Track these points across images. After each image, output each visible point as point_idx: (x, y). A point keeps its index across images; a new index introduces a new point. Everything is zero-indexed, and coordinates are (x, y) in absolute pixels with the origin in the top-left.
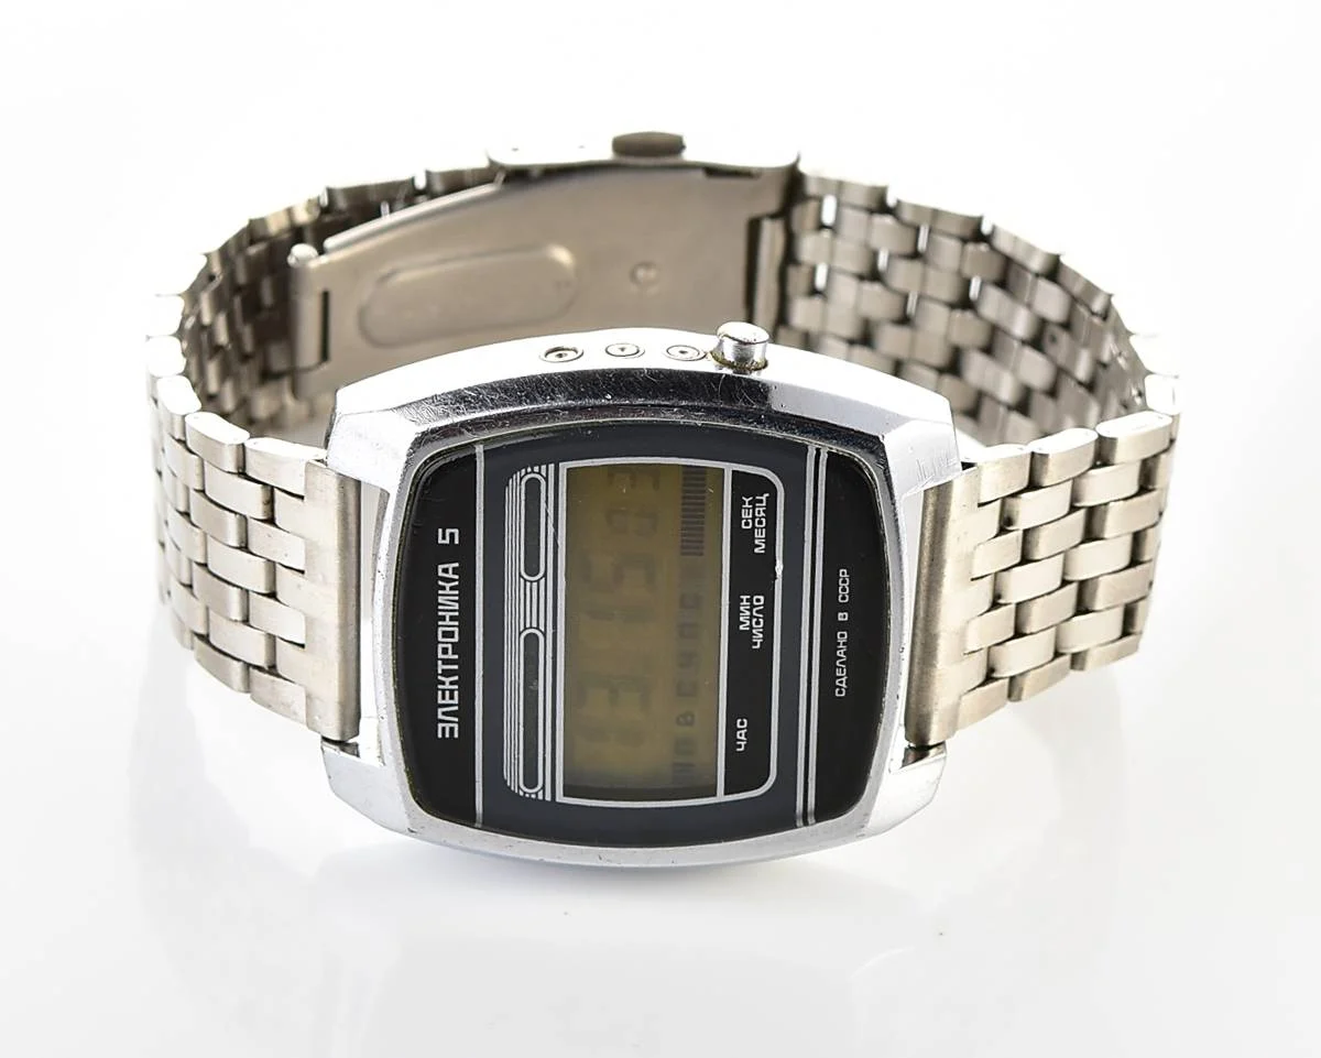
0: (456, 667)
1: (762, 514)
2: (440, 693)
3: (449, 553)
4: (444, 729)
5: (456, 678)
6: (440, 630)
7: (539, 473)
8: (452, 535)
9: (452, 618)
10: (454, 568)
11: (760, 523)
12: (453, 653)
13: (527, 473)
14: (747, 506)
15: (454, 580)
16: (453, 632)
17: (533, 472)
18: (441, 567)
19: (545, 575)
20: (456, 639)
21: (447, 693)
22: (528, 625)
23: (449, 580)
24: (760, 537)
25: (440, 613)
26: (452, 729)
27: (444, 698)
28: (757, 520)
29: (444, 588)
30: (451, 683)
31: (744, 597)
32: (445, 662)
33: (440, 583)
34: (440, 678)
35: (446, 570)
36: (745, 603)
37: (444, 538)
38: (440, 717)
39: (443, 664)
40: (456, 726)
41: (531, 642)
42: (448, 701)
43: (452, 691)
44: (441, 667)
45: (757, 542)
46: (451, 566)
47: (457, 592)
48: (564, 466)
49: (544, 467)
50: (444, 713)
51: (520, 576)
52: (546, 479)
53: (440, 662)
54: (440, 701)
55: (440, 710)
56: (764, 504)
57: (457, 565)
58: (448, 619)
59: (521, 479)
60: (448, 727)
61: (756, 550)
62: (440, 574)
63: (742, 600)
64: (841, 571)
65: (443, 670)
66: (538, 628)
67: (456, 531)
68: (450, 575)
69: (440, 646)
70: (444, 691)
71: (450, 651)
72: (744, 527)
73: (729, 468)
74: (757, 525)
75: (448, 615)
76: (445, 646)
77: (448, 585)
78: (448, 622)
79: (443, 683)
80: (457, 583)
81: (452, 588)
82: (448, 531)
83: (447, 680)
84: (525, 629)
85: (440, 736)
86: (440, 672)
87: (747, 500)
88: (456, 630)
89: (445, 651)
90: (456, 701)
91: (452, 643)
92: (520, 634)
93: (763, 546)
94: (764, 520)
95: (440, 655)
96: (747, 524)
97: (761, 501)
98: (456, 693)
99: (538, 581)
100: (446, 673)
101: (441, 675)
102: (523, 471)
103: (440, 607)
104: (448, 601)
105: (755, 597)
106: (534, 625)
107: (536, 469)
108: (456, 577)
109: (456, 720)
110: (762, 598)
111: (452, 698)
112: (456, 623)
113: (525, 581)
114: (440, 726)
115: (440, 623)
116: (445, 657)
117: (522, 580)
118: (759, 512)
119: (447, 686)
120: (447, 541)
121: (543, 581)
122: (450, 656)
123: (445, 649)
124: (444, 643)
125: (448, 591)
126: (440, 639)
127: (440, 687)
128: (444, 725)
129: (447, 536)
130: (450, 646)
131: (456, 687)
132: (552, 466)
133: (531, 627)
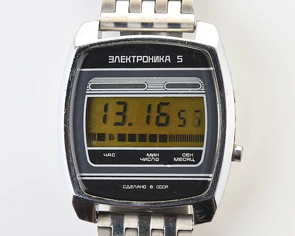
0: (134, 62)
1: (187, 160)
2: (125, 57)
3: (174, 59)
4: (112, 58)
5: (130, 62)
6: (147, 57)
7: (202, 88)
8: (180, 60)
9: (151, 60)
10: (168, 61)
11: (184, 159)
12: (139, 61)
13: (202, 84)
14: (190, 155)
15: (164, 61)
16: (146, 61)
17: (202, 86)
18: (169, 57)
19: (166, 90)
20: (143, 62)
21: (125, 59)
22: (148, 85)
23: (164, 59)
24: (180, 159)
25: (153, 57)
26: (112, 61)
27: (123, 58)
28: (185, 158)
29: (161, 58)
30: (128, 60)
31: (158, 155)
32: (136, 58)
33: (163, 56)
34: (130, 57)
35: (168, 59)
36: (156, 155)
37: (179, 57)
38: (116, 57)
39: (135, 58)
40: (113, 62)
41: (143, 86)
42: (122, 59)
43: (125, 60)
44: (134, 57)
45: (178, 158)
46: (169, 60)
47: (160, 62)
48: (204, 96)
49: (204, 89)
50: (117, 58)
51: (166, 82)
52: (200, 90)
53: (136, 57)
54: (122, 57)
55: (118, 57)
56: (191, 160)
57: (170, 62)
58: (151, 59)
59: (200, 82)
60: (113, 59)
61: (175, 158)
62: (167, 57)
63: (157, 154)
64: (167, 186)
65: (133, 58)
66: (147, 88)
67: (181, 61)
68: (166, 60)
69: (141, 57)
70: (125, 58)
71: (139, 60)
72: (183, 154)
73: (204, 149)
74: (183, 158)
75: (152, 59)
76: (141, 58)
77: (163, 59)
78: (150, 59)
79: (128, 58)
80: (163, 62)
81: (161, 60)
82: (182, 59)
83: (129, 59)
84: (147, 84)
85: (109, 57)
86: (132, 57)
87: (192, 155)
88: (147, 62)
89: (139, 58)
90: (122, 62)
91: (142, 60)
92: (146, 82)
93: (176, 161)
94: (185, 160)
95: (138, 57)
96: (184, 155)
97: (192, 159)
98: (125, 62)
99: (164, 88)
100: (132, 59)
101: (131, 57)
102: (203, 83)
103: (155, 57)
104: (157, 59)
105: (158, 158)
106: (149, 87)
107: (203, 87)
108: (165, 62)
109: (115, 62)
110: (158, 160)
111: (123, 60)
112: (149, 62)
113: (164, 84)
114: (113, 57)
115: (149, 56)
116: (137, 58)
117: (164, 83)
118: (188, 159)
119: (127, 59)
120: (178, 59)
121: (164, 89)
122: (138, 60)
123: (140, 58)
124: (142, 58)
125: (160, 59)
126: (144, 57)
127: (127, 57)
128: (113, 58)
129: (180, 58)
130: (141, 60)
131: (127, 62)
132: (204, 92)
133: (148, 86)
